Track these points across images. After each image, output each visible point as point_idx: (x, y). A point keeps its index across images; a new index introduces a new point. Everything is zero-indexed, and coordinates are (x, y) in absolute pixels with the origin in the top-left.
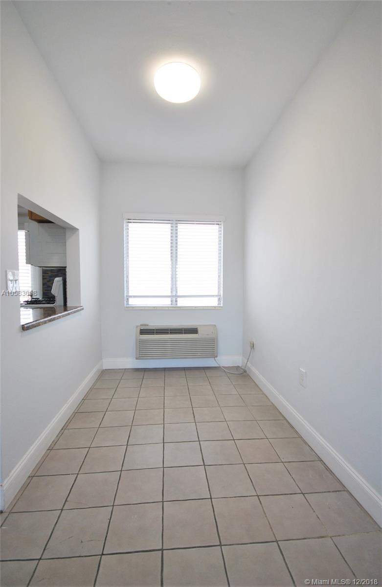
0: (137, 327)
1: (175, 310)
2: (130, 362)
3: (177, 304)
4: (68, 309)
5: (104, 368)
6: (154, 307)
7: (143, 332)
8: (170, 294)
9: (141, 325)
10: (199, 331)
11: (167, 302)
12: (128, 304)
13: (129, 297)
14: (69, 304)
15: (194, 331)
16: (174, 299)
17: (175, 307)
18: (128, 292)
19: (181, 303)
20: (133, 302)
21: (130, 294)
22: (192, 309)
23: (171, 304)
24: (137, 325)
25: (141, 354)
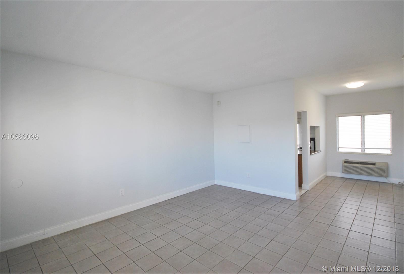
0: (343, 160)
1: (363, 154)
2: (340, 174)
3: (365, 152)
4: (316, 151)
5: (328, 175)
6: (352, 153)
7: (345, 162)
8: (361, 147)
9: (345, 160)
10: (376, 164)
11: (360, 151)
12: (339, 151)
13: (339, 148)
14: (316, 150)
15: (374, 164)
16: (363, 150)
17: (364, 153)
18: (339, 145)
19: (367, 151)
20: (341, 150)
21: (340, 147)
22: (373, 155)
23: (362, 152)
24: (343, 159)
25: (345, 171)
